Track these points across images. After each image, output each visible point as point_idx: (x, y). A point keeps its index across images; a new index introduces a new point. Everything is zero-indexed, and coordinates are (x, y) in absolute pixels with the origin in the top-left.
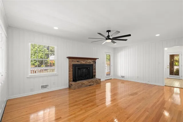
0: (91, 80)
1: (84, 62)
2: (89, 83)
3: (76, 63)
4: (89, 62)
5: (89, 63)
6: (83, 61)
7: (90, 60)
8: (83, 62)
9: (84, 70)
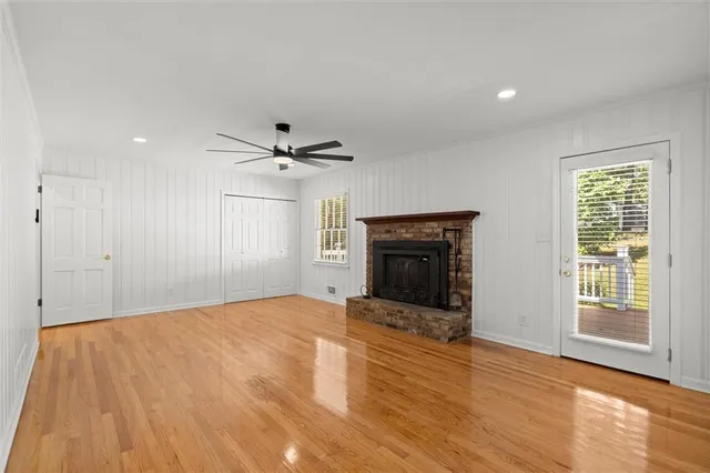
0: (396, 308)
1: (407, 232)
2: (388, 315)
3: (385, 237)
4: (428, 231)
5: (428, 235)
6: (404, 231)
7: (434, 224)
8: (405, 234)
9: (407, 266)
